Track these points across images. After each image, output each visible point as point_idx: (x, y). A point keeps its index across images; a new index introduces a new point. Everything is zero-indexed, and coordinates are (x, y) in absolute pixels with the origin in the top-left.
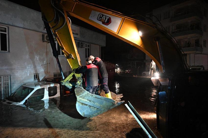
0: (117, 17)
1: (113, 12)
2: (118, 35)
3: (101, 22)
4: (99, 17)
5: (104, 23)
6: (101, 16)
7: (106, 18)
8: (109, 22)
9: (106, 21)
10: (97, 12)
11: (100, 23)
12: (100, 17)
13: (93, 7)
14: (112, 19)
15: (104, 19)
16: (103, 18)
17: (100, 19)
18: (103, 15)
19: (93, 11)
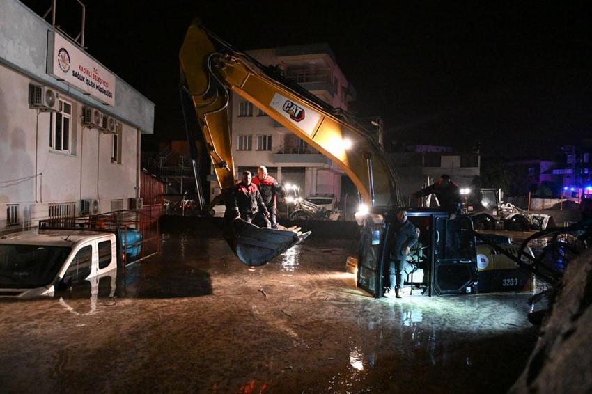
0: (314, 112)
1: (309, 102)
2: (313, 140)
3: (289, 115)
4: (286, 105)
5: (292, 117)
6: (290, 106)
7: (296, 110)
8: (300, 117)
9: (296, 115)
10: (283, 97)
11: (287, 116)
12: (288, 106)
13: (278, 88)
14: (306, 114)
15: (294, 110)
16: (292, 108)
17: (287, 109)
18: (293, 104)
19: (277, 94)
